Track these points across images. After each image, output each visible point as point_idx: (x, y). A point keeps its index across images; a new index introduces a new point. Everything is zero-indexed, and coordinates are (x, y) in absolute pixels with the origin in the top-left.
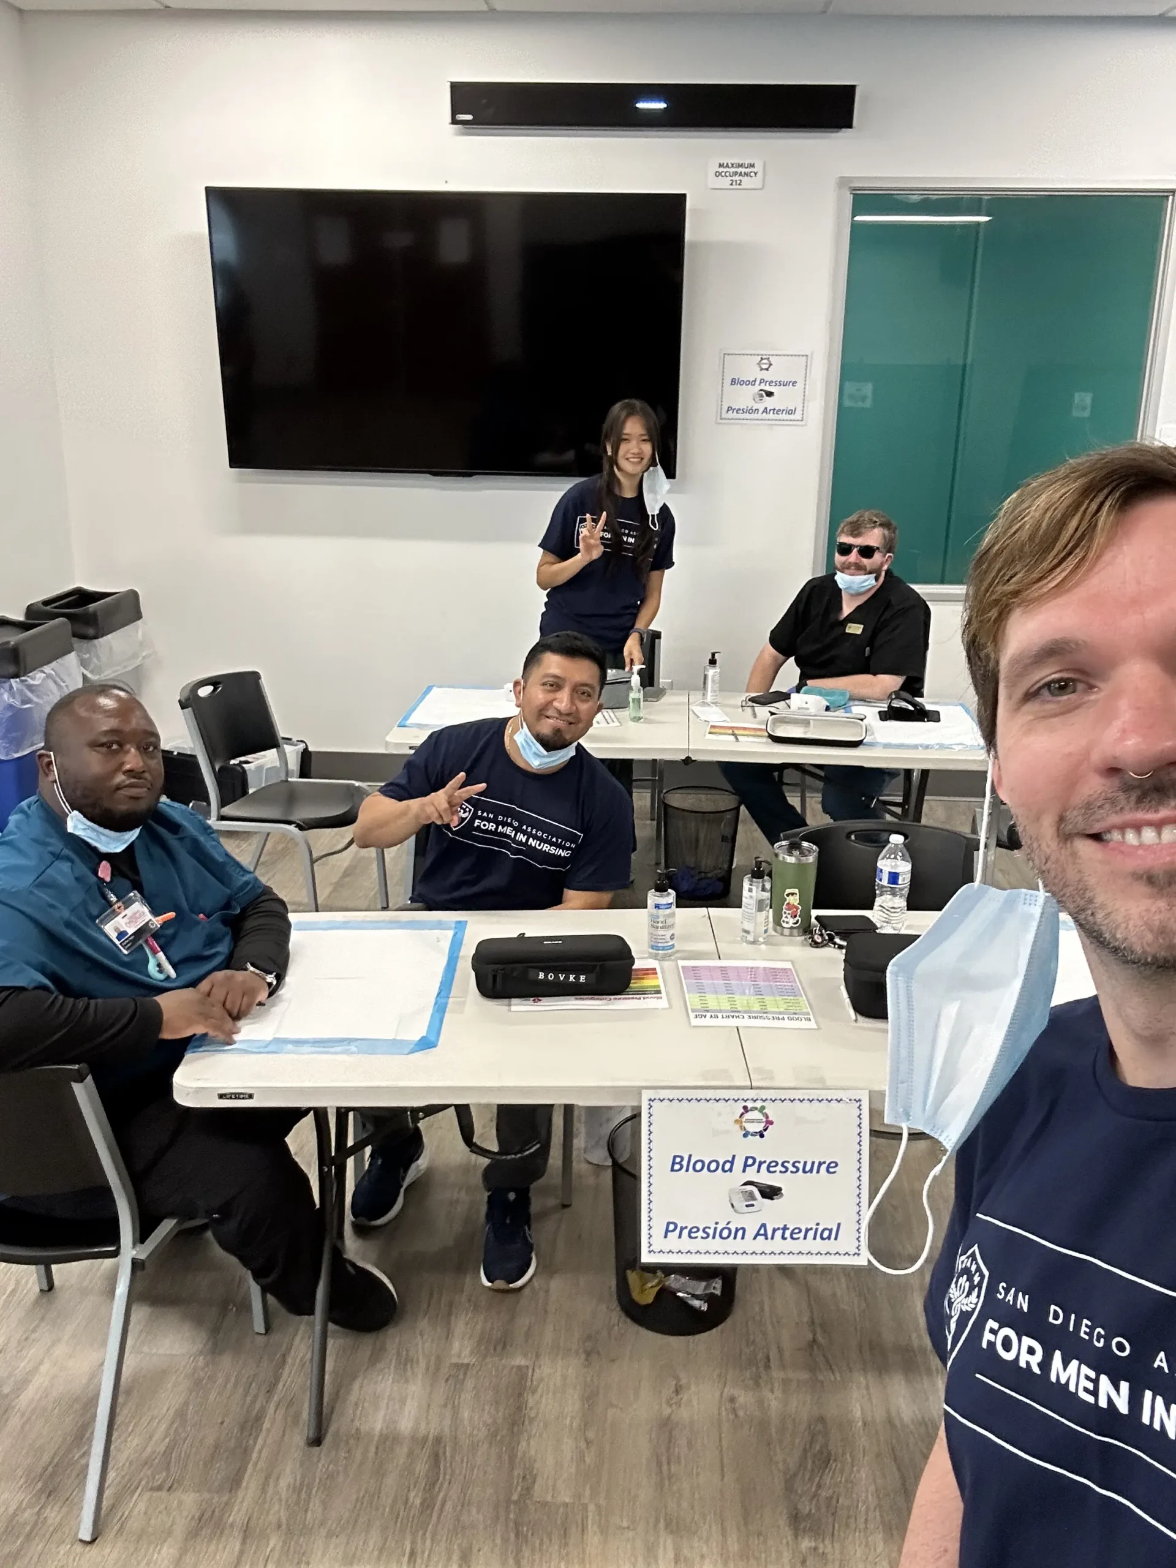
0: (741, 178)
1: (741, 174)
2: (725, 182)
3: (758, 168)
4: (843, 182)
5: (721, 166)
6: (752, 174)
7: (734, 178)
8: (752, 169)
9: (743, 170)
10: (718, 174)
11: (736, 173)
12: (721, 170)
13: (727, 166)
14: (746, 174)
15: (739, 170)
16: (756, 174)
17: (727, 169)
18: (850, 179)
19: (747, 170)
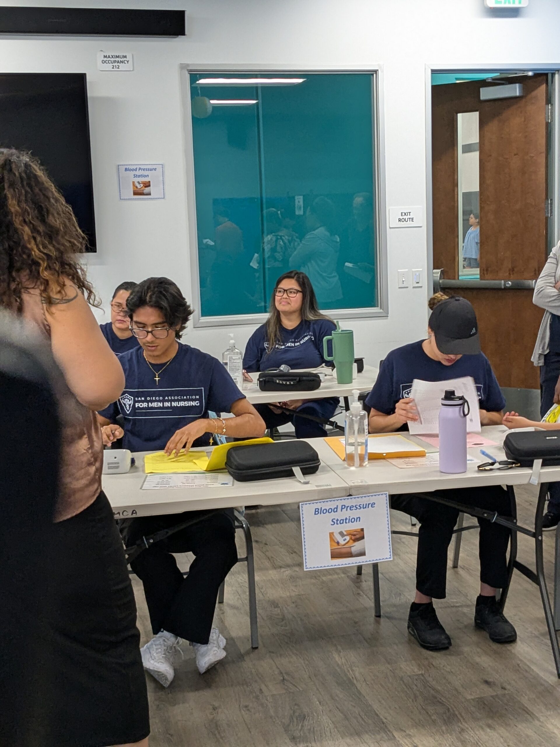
0: (118, 64)
1: (118, 62)
2: (109, 66)
3: (129, 58)
4: (183, 67)
5: (105, 57)
6: (126, 62)
7: (114, 64)
8: (125, 59)
9: (119, 59)
10: (104, 62)
11: (115, 62)
12: (105, 59)
13: (109, 57)
14: (122, 62)
15: (117, 59)
16: (128, 62)
17: (109, 59)
18: (188, 65)
19: (122, 60)
